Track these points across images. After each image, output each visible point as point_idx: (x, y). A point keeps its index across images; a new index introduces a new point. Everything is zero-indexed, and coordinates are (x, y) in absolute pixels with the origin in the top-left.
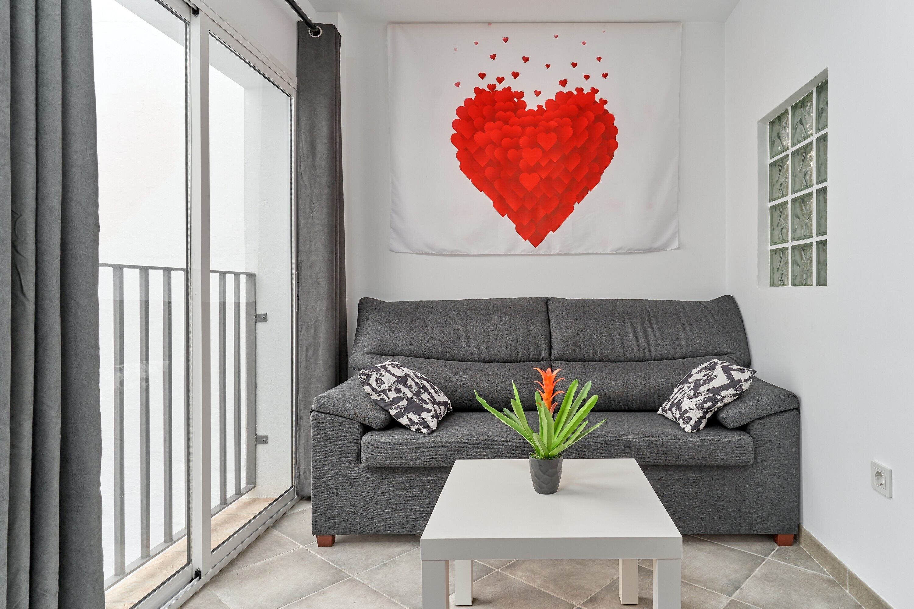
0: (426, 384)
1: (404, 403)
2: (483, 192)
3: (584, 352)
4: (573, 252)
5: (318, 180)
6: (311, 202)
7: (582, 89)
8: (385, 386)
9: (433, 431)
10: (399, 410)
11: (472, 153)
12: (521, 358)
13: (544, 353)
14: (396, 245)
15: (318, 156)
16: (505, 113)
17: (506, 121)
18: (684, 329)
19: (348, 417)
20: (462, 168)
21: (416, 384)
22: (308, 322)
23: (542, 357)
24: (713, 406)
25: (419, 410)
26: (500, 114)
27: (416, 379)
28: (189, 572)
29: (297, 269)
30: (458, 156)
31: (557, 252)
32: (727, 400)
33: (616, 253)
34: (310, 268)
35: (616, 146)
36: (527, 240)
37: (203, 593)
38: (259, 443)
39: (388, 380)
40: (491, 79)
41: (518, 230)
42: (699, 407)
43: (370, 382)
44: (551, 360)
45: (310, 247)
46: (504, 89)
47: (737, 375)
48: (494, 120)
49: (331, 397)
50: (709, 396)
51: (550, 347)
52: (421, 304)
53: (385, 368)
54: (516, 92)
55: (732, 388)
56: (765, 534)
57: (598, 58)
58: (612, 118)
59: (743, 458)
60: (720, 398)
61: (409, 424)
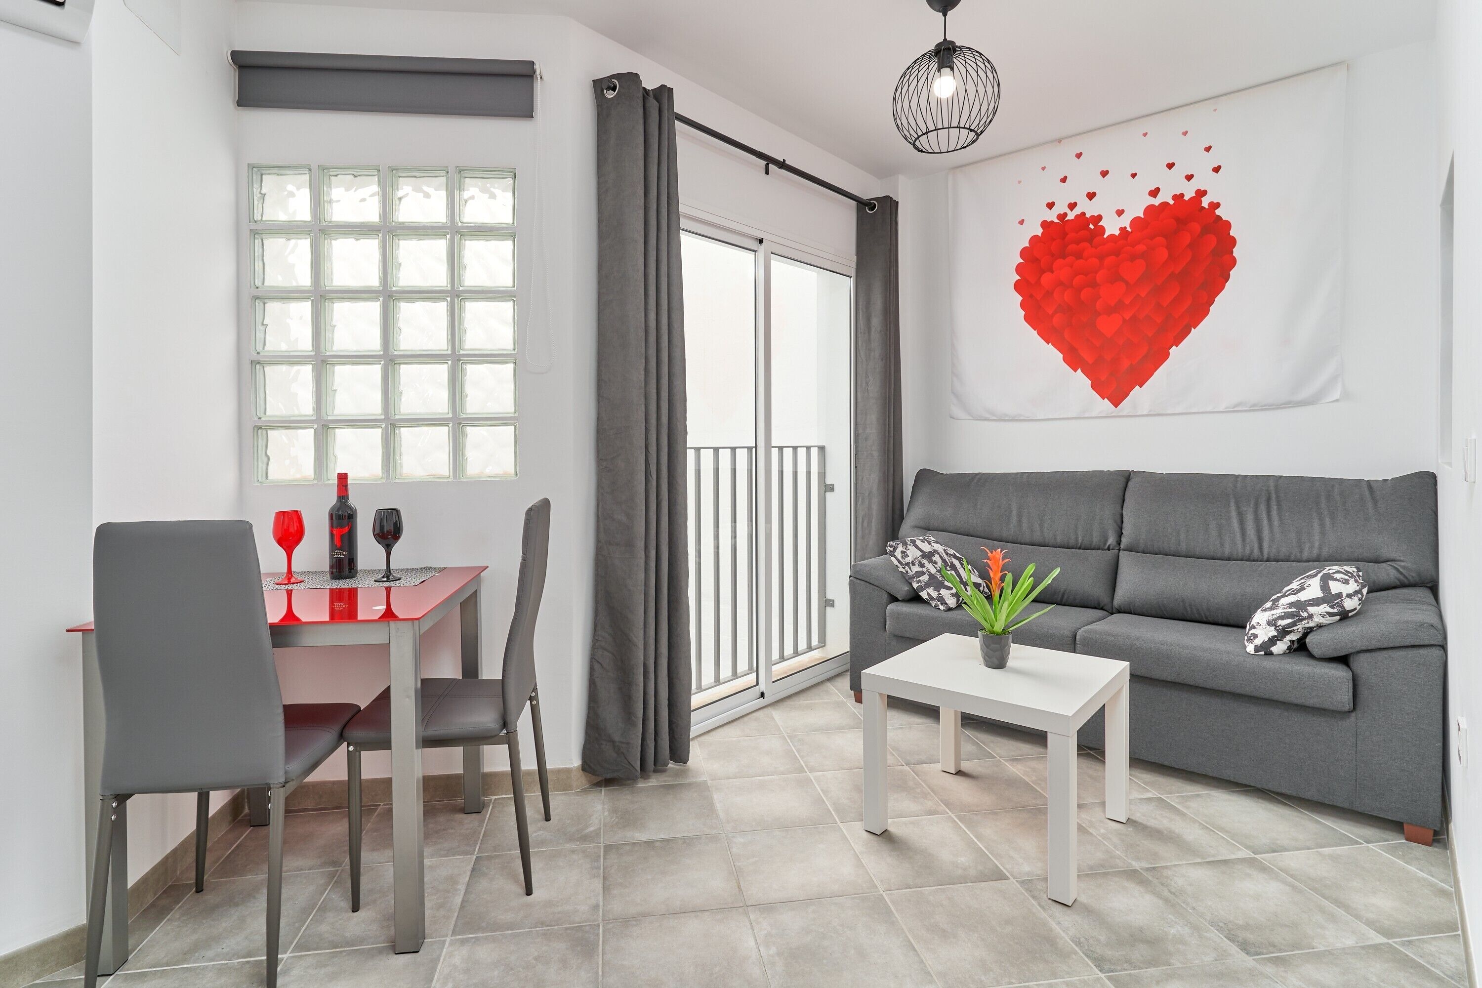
0: (956, 562)
1: (925, 578)
2: (1050, 344)
3: (1163, 542)
4: (1169, 412)
5: (872, 354)
6: (867, 376)
7: (1182, 195)
8: (909, 560)
9: (950, 609)
10: (920, 584)
11: (1039, 299)
12: (1081, 544)
13: (1111, 541)
14: (957, 411)
15: (873, 330)
16: (1078, 245)
17: (1079, 255)
18: (1321, 520)
19: (877, 585)
20: (1027, 319)
21: (944, 560)
22: (863, 494)
23: (1108, 544)
24: (1294, 624)
25: (939, 586)
26: (1072, 247)
27: (945, 556)
28: (757, 691)
29: (856, 442)
30: (1023, 305)
31: (1145, 413)
32: (1318, 620)
33: (1234, 410)
34: (866, 441)
35: (1233, 262)
36: (1106, 399)
37: (765, 710)
38: (828, 606)
39: (913, 553)
40: (1061, 208)
41: (1094, 387)
42: (1272, 623)
43: (896, 554)
44: (1119, 550)
45: (865, 420)
46: (1077, 216)
47: (1335, 587)
48: (1063, 256)
49: (865, 565)
50: (1290, 610)
51: (1120, 535)
52: (978, 476)
53: (913, 542)
54: (1092, 216)
55: (1326, 604)
56: (1377, 815)
57: (1206, 147)
58: (1228, 225)
59: (1330, 699)
60: (1305, 615)
61: (929, 599)
